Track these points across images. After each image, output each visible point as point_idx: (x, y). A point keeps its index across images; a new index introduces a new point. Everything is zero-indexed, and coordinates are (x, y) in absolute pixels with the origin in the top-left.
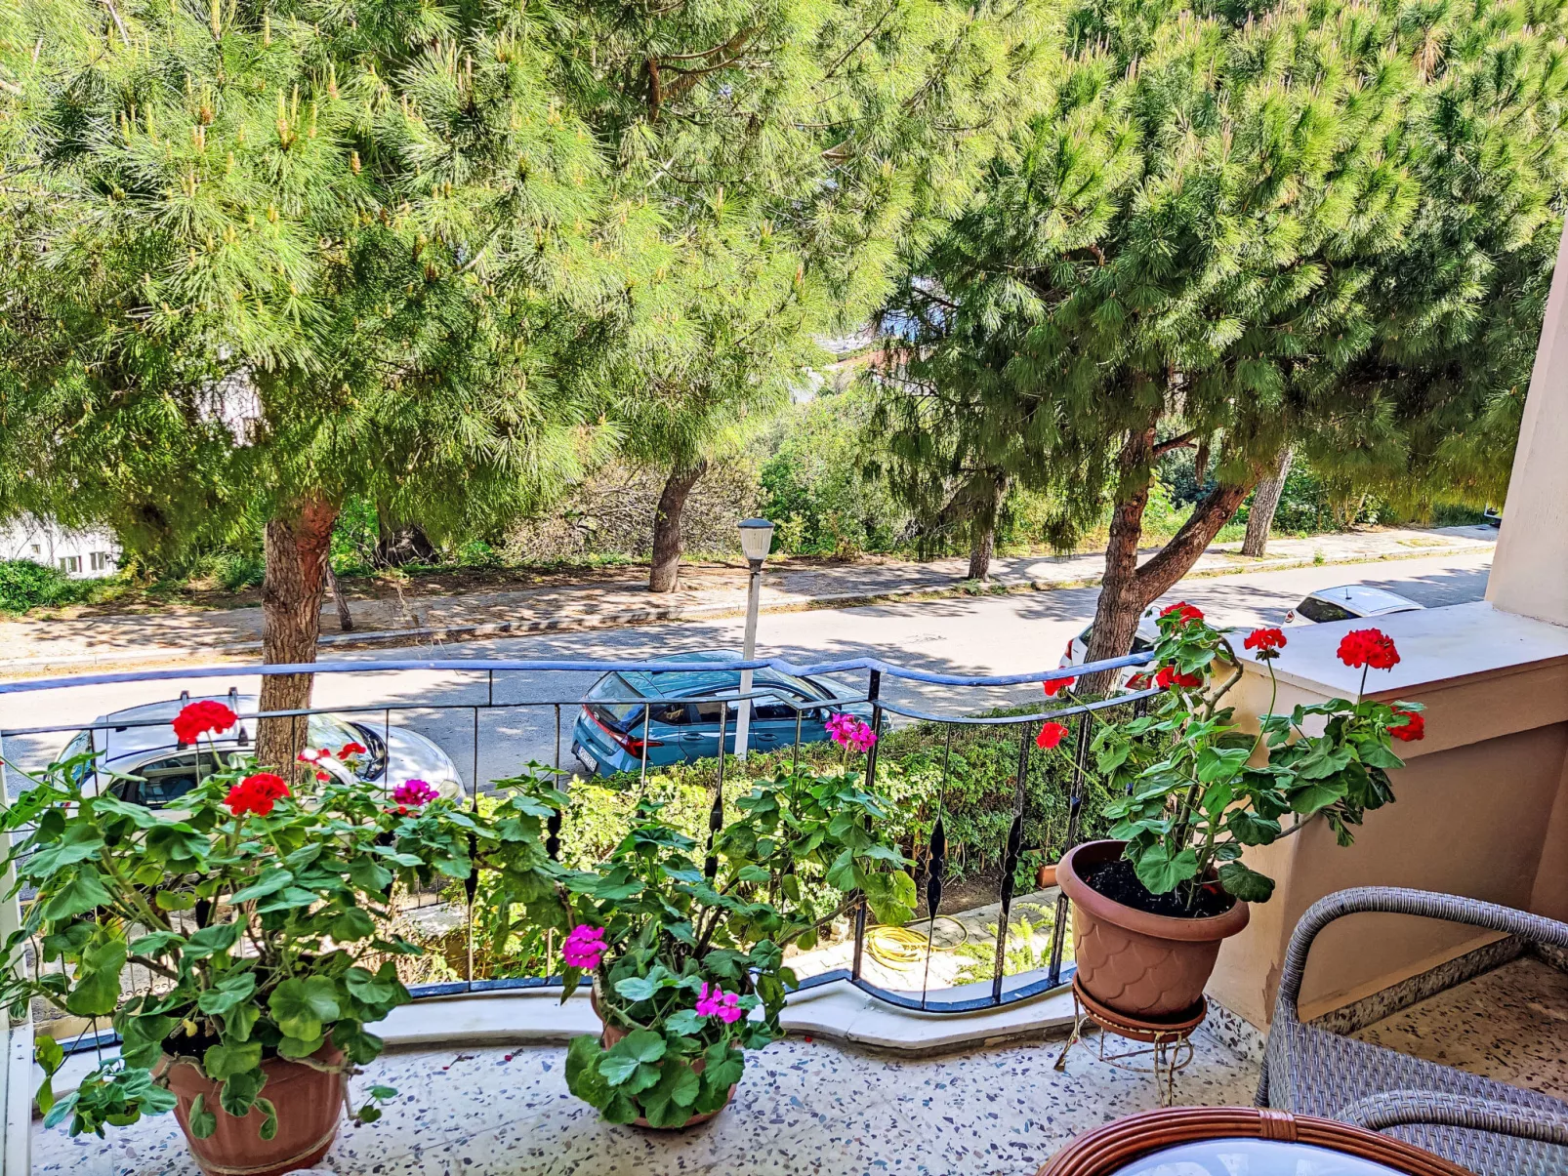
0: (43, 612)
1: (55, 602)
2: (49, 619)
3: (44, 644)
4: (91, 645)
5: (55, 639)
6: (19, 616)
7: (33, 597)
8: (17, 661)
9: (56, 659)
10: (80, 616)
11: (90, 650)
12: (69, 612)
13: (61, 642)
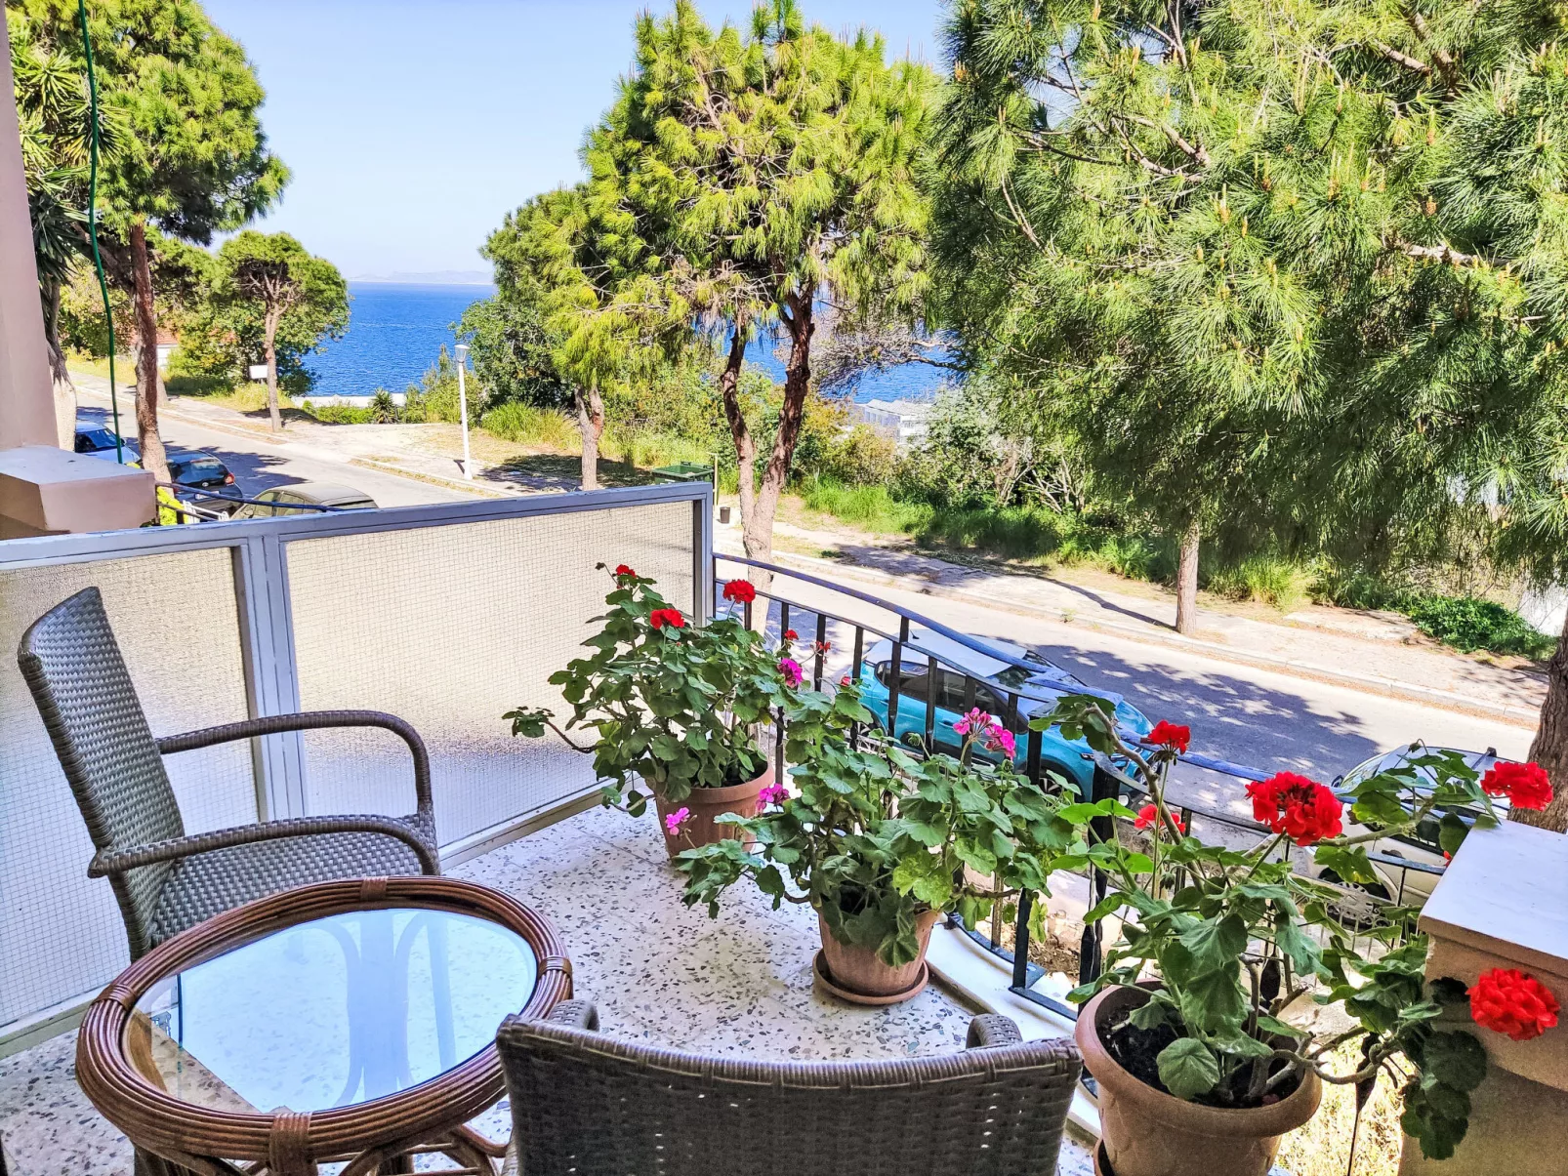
0: (1483, 654)
1: (1499, 649)
2: (1484, 662)
3: (1466, 683)
4: (1506, 696)
5: (1478, 681)
6: (1460, 653)
7: (1482, 639)
8: (1433, 691)
9: (1471, 699)
10: (1518, 668)
11: (1504, 700)
12: (1509, 661)
13: (1483, 687)
